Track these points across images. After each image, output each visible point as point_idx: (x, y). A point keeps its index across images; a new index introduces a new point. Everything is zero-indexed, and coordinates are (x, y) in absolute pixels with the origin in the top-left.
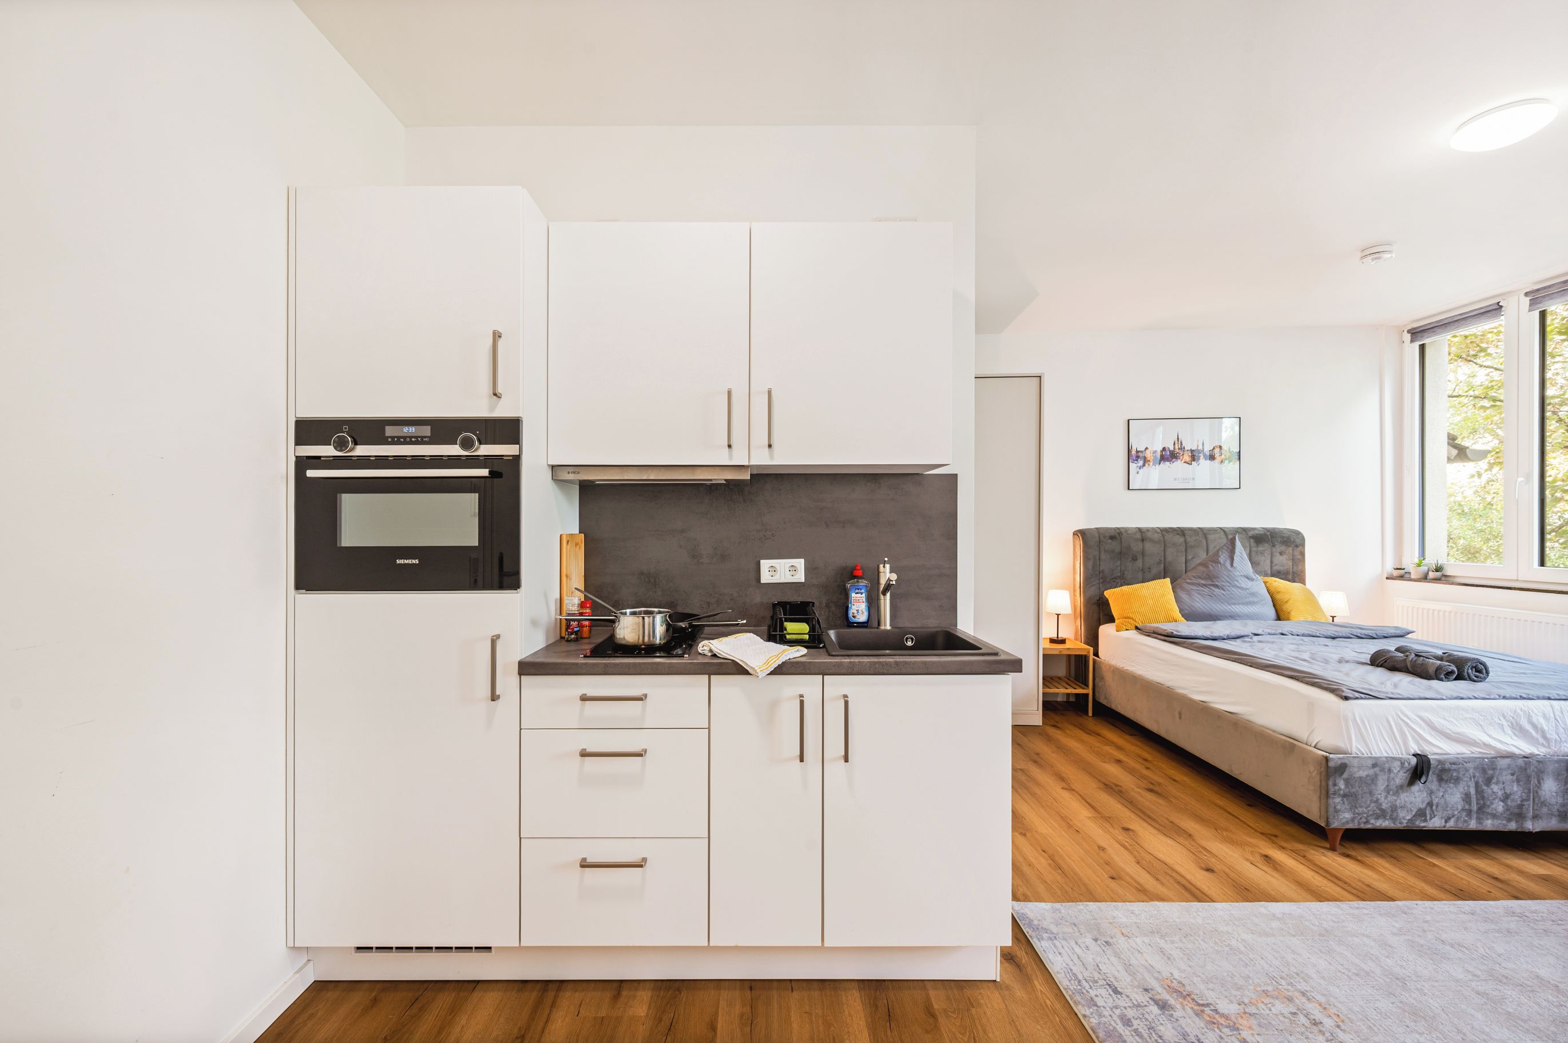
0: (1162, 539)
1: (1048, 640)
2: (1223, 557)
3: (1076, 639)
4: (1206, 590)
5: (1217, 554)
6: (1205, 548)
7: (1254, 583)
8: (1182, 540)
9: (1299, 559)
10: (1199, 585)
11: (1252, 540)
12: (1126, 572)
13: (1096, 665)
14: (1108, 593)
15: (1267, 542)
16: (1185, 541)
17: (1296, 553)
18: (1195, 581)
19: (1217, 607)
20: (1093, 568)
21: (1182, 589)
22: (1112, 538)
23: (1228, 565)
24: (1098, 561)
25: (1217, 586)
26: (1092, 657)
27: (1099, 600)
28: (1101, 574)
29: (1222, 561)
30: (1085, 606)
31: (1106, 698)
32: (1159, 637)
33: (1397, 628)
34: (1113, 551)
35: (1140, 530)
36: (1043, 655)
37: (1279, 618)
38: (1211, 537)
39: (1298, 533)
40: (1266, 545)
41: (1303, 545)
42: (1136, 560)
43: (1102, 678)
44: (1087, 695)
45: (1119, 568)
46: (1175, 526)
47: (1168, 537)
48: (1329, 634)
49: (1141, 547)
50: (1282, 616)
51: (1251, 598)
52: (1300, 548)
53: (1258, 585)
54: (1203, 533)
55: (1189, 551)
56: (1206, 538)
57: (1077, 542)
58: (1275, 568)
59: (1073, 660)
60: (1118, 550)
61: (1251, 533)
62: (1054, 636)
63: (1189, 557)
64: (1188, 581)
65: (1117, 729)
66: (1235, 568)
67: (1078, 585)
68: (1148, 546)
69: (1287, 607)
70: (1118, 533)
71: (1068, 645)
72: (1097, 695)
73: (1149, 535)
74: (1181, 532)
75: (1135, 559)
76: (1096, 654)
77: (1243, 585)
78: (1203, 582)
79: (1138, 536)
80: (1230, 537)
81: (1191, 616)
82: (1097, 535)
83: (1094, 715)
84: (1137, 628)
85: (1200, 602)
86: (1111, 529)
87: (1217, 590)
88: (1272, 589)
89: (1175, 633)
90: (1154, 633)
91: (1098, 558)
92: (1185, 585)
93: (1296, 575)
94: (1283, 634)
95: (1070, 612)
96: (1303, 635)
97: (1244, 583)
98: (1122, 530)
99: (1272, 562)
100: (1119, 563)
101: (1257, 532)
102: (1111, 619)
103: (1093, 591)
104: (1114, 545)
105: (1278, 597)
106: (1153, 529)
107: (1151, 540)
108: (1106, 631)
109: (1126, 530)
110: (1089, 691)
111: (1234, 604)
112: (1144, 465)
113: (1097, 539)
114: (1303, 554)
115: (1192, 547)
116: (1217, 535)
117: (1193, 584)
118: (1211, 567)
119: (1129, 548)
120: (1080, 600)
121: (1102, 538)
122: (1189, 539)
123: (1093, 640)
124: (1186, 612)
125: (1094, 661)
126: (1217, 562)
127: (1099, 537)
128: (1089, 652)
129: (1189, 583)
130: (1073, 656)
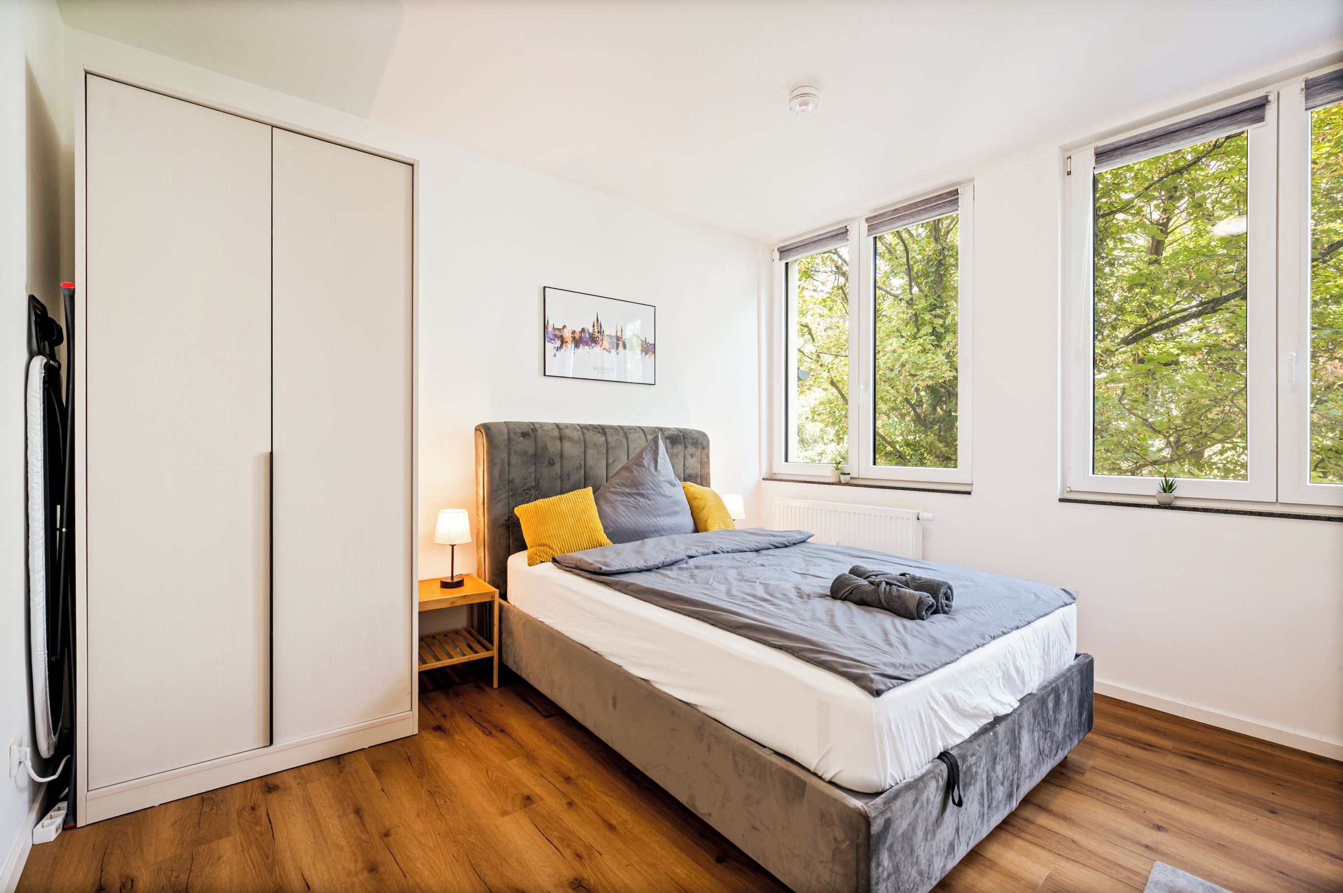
0: (582, 438)
1: (439, 584)
2: (647, 460)
3: (479, 576)
4: (631, 500)
5: (640, 456)
6: (626, 449)
7: (676, 489)
8: (603, 439)
9: (705, 462)
10: (624, 494)
11: (668, 441)
12: (541, 481)
13: (503, 615)
14: (519, 511)
15: (681, 443)
16: (606, 440)
17: (704, 456)
18: (619, 489)
19: (643, 521)
20: (500, 477)
21: (606, 500)
22: (524, 435)
23: (652, 469)
24: (507, 467)
25: (642, 495)
26: (497, 602)
27: (508, 519)
28: (510, 484)
29: (646, 464)
30: (489, 529)
31: (514, 661)
32: (583, 573)
34: (525, 453)
35: (557, 425)
37: (696, 530)
38: (631, 436)
39: (704, 435)
40: (680, 446)
41: (708, 447)
42: (553, 464)
43: (510, 633)
44: (491, 659)
45: (533, 476)
46: (595, 422)
47: (589, 435)
48: (754, 545)
49: (559, 448)
50: (700, 526)
51: (673, 507)
52: (706, 451)
53: (679, 492)
54: (624, 432)
55: (610, 453)
56: (627, 438)
57: (480, 441)
58: (687, 471)
59: (476, 609)
60: (531, 451)
61: (667, 434)
62: (447, 576)
63: (611, 461)
64: (612, 489)
65: (529, 707)
66: (659, 472)
67: (481, 501)
68: (567, 445)
69: (704, 514)
70: (532, 430)
71: (467, 590)
72: (504, 656)
73: (568, 432)
74: (602, 430)
75: (551, 463)
76: (504, 596)
77: (667, 493)
78: (628, 490)
79: (556, 433)
80: (653, 436)
82: (505, 431)
83: (500, 685)
84: (554, 561)
85: (626, 518)
86: (523, 423)
87: (642, 500)
88: (690, 495)
89: (604, 568)
90: (577, 568)
91: (506, 462)
92: (609, 495)
93: (703, 480)
94: (715, 553)
95: (469, 540)
96: (733, 551)
97: (667, 490)
98: (537, 426)
99: (684, 465)
100: (533, 469)
101: (671, 432)
102: (523, 547)
103: (500, 509)
104: (527, 445)
105: (695, 503)
106: (572, 425)
107: (571, 439)
108: (516, 564)
109: (542, 425)
110: (494, 653)
111: (659, 516)
112: (561, 347)
113: (506, 437)
114: (708, 456)
115: (614, 448)
116: (637, 435)
117: (617, 493)
118: (636, 473)
119: (545, 448)
120: (483, 522)
121: (512, 435)
122: (610, 439)
123: (499, 578)
124: (611, 530)
125: (501, 608)
126: (641, 465)
127: (509, 434)
128: (493, 597)
129: (613, 493)
130: (471, 605)
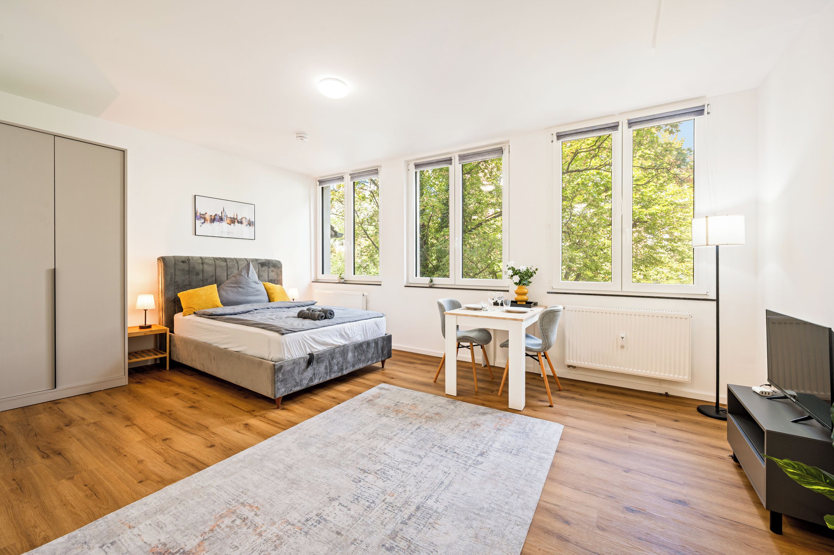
0: (214, 263)
1: (138, 328)
2: (244, 273)
3: (159, 324)
4: (235, 289)
5: (241, 271)
6: (237, 268)
7: (259, 285)
8: (225, 264)
9: (280, 274)
10: (232, 287)
11: (259, 265)
12: (192, 282)
13: (172, 339)
14: (179, 295)
15: (266, 266)
16: (227, 264)
17: (279, 271)
18: (230, 285)
19: (241, 298)
20: (170, 280)
21: (223, 290)
22: (183, 262)
23: (246, 276)
24: (174, 276)
25: (240, 287)
26: (168, 333)
27: (175, 299)
28: (176, 283)
29: (243, 274)
30: (165, 303)
31: (177, 357)
32: (206, 316)
33: (312, 301)
34: (183, 270)
35: (201, 258)
36: (129, 338)
37: (270, 301)
38: (240, 263)
39: (279, 262)
40: (266, 267)
41: (281, 267)
42: (199, 275)
43: (175, 345)
44: (166, 357)
45: (188, 279)
46: (222, 256)
47: (217, 262)
48: (287, 306)
49: (202, 267)
50: (271, 301)
51: (257, 292)
52: (280, 269)
53: (261, 286)
54: (237, 261)
55: (228, 270)
56: (238, 263)
57: (160, 264)
58: (270, 278)
59: (158, 336)
60: (187, 269)
61: (259, 262)
62: (143, 324)
63: (229, 273)
64: (226, 285)
65: (184, 374)
66: (250, 278)
67: (160, 291)
68: (206, 267)
69: (273, 296)
70: (188, 260)
71: (153, 328)
72: (172, 356)
73: (206, 261)
74: (225, 260)
75: (198, 274)
76: (172, 331)
77: (253, 286)
78: (234, 285)
79: (200, 261)
80: (248, 263)
81: (225, 303)
82: (173, 260)
83: (170, 368)
84: (195, 313)
85: (232, 296)
86: (182, 257)
87: (240, 289)
88: (267, 288)
89: (214, 313)
90: (204, 314)
91: (174, 274)
92: (225, 288)
93: (278, 281)
94: (268, 308)
95: (154, 308)
96: (277, 308)
97: (253, 285)
98: (190, 258)
99: (268, 276)
100: (187, 277)
101: (262, 261)
102: (181, 310)
103: (171, 294)
104: (185, 266)
105: (270, 291)
106: (209, 258)
107: (208, 264)
108: (178, 317)
109: (192, 258)
110: (167, 355)
111: (249, 296)
112: (204, 222)
113: (173, 263)
114: (281, 272)
115: (230, 268)
116: (243, 262)
117: (229, 287)
118: (238, 278)
119: (194, 268)
120: (161, 300)
121: (177, 262)
122: (228, 264)
123: (170, 323)
124: (225, 302)
125: (170, 336)
126: (241, 275)
127: (175, 261)
128: (166, 331)
129: (226, 286)
130: (156, 335)
